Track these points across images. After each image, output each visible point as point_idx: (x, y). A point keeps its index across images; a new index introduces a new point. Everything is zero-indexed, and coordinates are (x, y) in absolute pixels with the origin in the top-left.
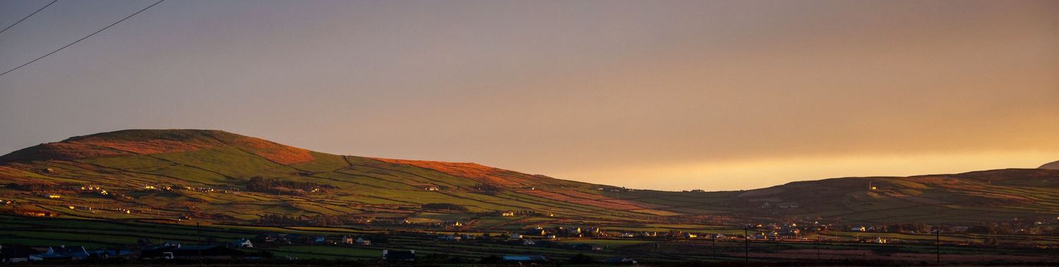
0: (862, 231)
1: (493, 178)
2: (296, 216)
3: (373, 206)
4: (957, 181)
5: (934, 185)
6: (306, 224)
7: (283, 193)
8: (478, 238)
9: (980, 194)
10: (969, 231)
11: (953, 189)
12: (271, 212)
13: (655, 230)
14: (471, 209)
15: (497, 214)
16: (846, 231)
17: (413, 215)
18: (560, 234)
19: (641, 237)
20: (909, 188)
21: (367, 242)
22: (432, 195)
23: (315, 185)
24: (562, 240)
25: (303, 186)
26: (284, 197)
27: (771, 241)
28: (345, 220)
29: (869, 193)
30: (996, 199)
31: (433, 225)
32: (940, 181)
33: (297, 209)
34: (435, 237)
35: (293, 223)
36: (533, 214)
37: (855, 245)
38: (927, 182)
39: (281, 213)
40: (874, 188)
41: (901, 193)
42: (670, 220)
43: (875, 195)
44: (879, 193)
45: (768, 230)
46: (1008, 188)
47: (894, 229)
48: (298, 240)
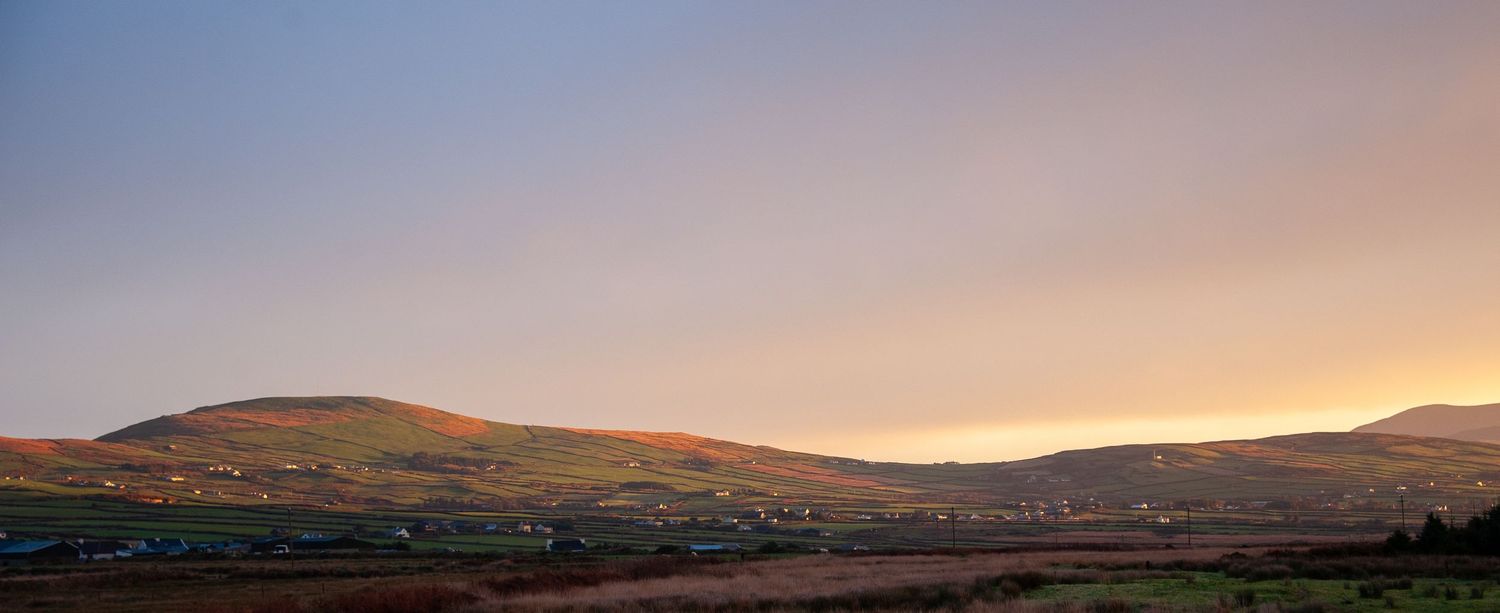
0: (1144, 509)
1: (705, 450)
2: (466, 499)
3: (560, 486)
4: (1255, 448)
5: (1227, 452)
6: (479, 508)
7: (453, 471)
8: (684, 523)
9: (1282, 463)
10: (1269, 506)
11: (1250, 457)
12: (437, 494)
13: (900, 509)
14: (679, 488)
15: (708, 494)
16: (1124, 509)
17: (608, 497)
18: (781, 515)
19: (879, 518)
20: (1199, 456)
21: (549, 530)
22: (632, 473)
23: (490, 462)
24: (786, 525)
25: (475, 463)
26: (453, 476)
27: (1036, 521)
28: (526, 503)
29: (1154, 464)
30: (1301, 469)
31: (632, 508)
32: (1235, 448)
33: (468, 491)
34: (631, 522)
35: (462, 507)
36: (753, 493)
37: (1133, 525)
38: (1220, 449)
39: (448, 495)
40: (1159, 457)
41: (1191, 462)
42: (919, 499)
43: (1160, 465)
44: (1164, 462)
45: (1033, 508)
46: (1313, 455)
47: (1181, 505)
48: (463, 528)
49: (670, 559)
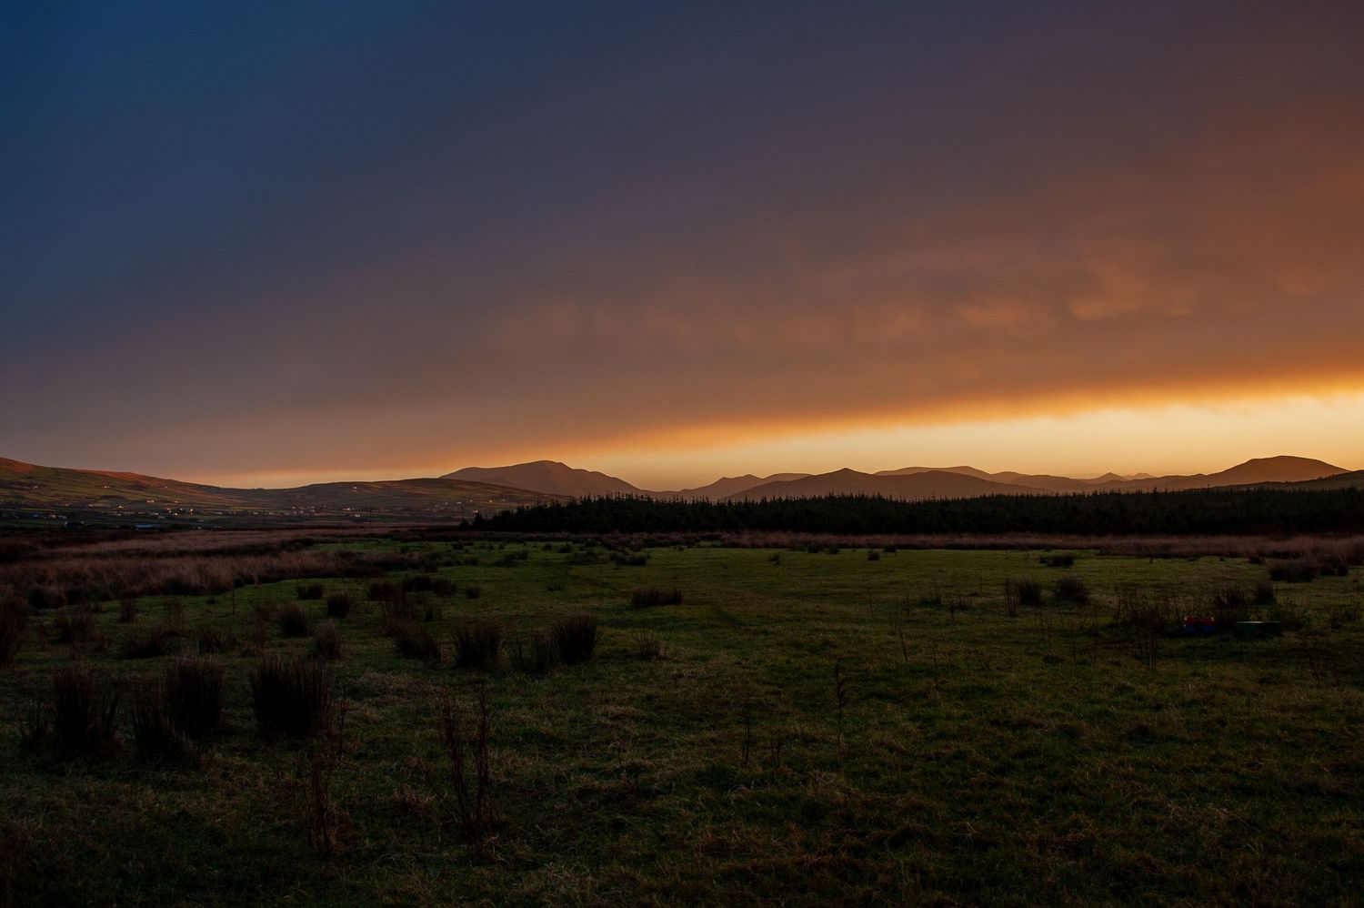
0: (348, 511)
1: (142, 480)
2: (23, 502)
3: (70, 496)
4: (396, 484)
5: (384, 486)
6: (29, 507)
7: (17, 489)
8: (132, 515)
9: (407, 491)
10: (403, 510)
11: (395, 488)
12: (7, 500)
13: (236, 509)
14: (129, 498)
15: (144, 501)
16: (339, 511)
17: (94, 502)
18: (179, 512)
19: (226, 514)
20: (373, 487)
21: (65, 517)
22: (106, 491)
23: (35, 485)
24: (181, 516)
25: (27, 485)
26: (17, 491)
27: (299, 516)
28: (53, 505)
29: (353, 490)
30: (416, 493)
31: (106, 508)
32: (389, 485)
33: (23, 498)
34: (106, 514)
35: (22, 505)
36: (165, 501)
37: (343, 518)
39: (14, 500)
40: (356, 488)
41: (369, 490)
42: (244, 504)
43: (356, 491)
44: (358, 490)
45: (298, 510)
46: (422, 488)
47: (365, 509)
48: (22, 516)
49: (126, 531)
